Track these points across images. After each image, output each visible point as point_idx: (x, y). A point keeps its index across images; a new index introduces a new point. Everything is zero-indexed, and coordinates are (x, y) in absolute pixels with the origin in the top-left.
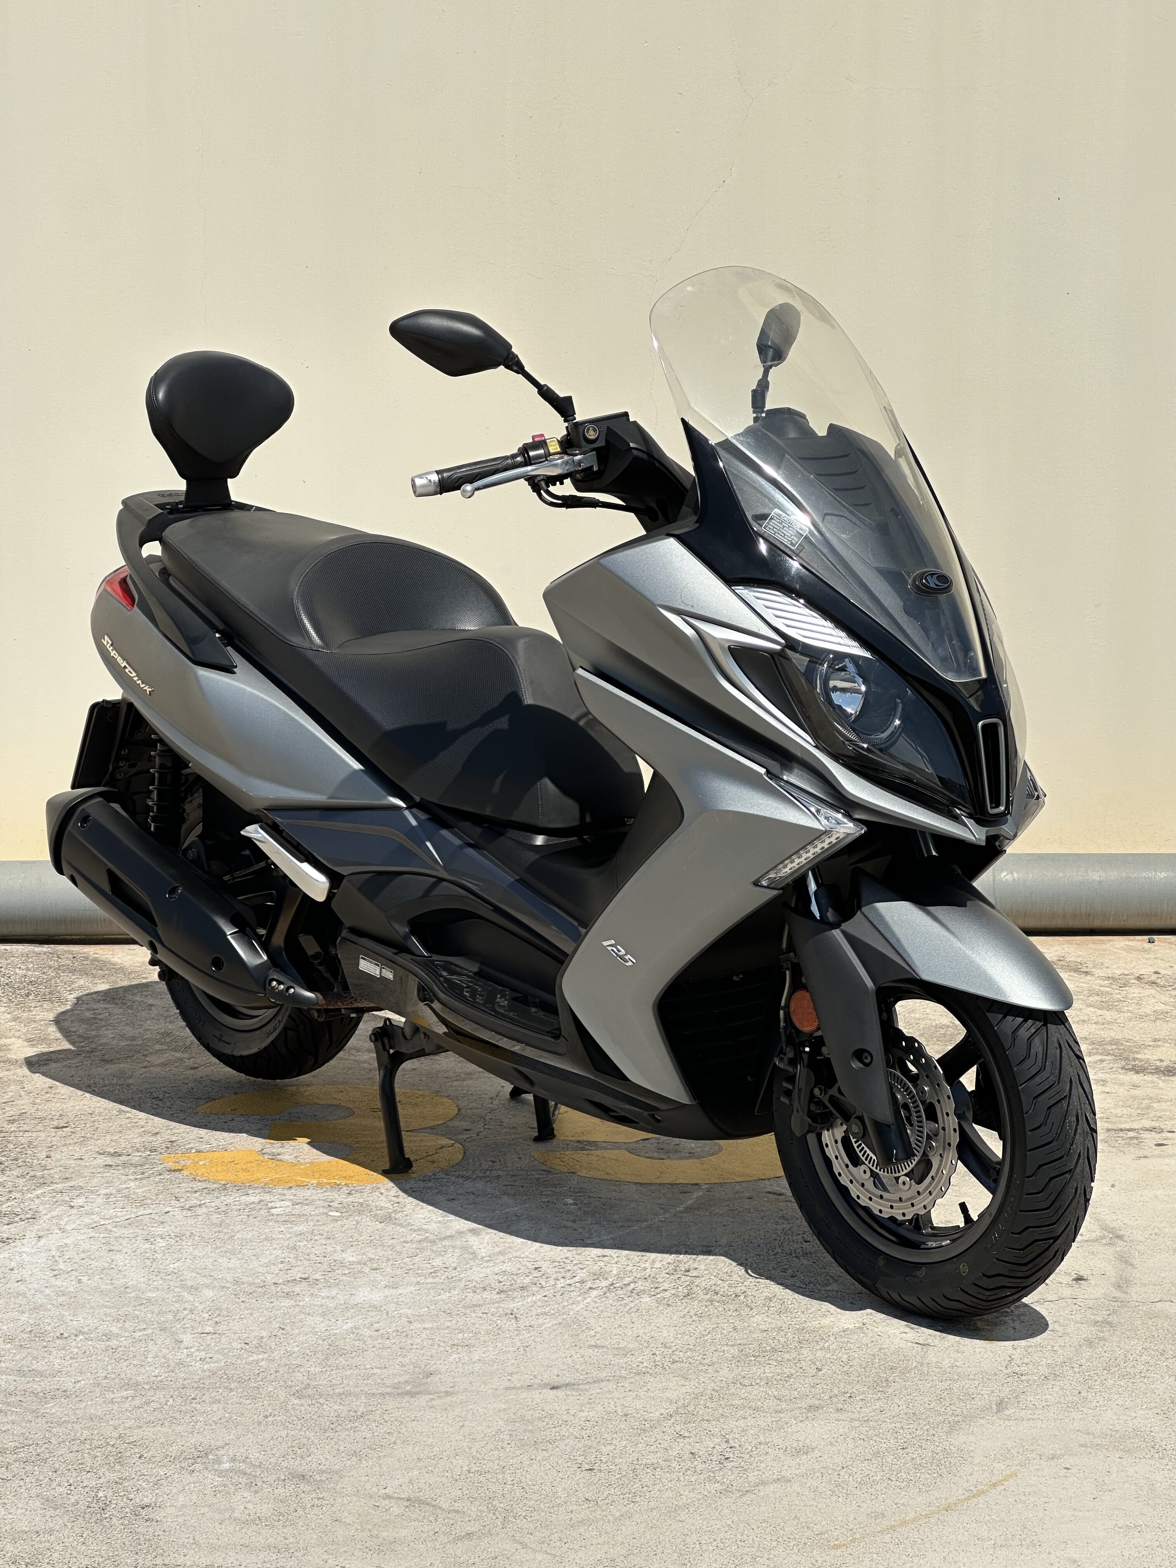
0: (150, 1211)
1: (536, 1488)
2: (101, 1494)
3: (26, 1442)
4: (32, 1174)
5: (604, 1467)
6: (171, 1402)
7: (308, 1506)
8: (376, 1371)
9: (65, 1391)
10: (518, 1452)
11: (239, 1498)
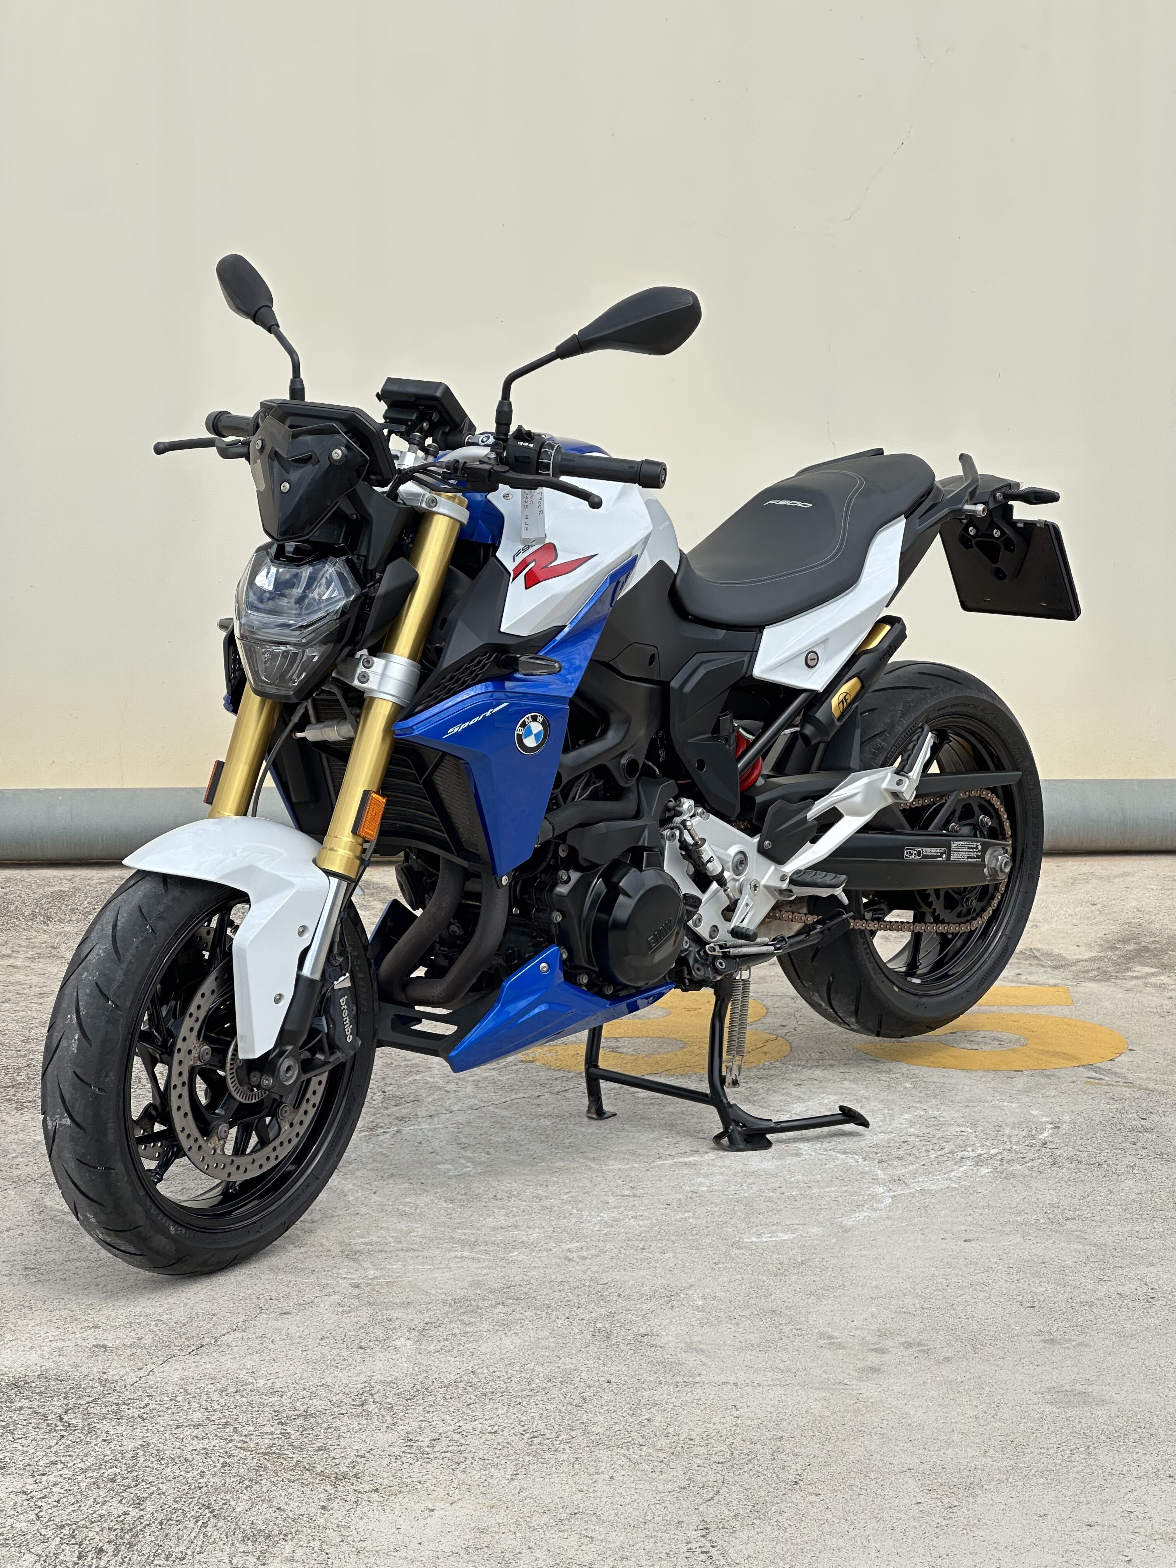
0: (522, 1096)
1: (990, 1321)
2: (599, 1325)
3: (509, 1284)
4: (395, 1063)
5: (1043, 1305)
6: (623, 1250)
7: (790, 1335)
8: (797, 1227)
9: (522, 1243)
10: (960, 1293)
11: (724, 1329)
